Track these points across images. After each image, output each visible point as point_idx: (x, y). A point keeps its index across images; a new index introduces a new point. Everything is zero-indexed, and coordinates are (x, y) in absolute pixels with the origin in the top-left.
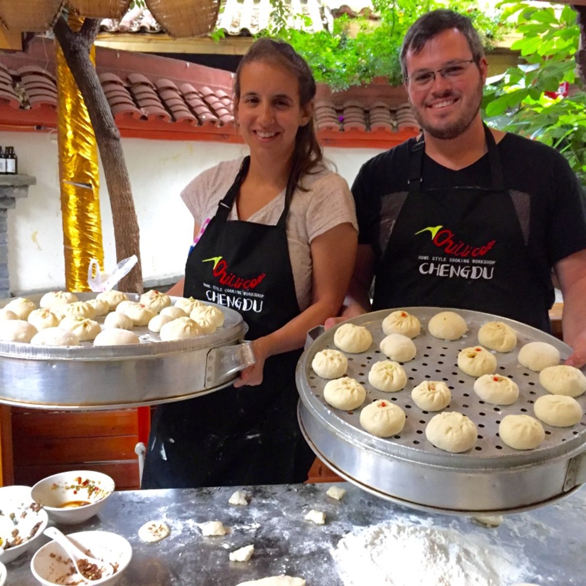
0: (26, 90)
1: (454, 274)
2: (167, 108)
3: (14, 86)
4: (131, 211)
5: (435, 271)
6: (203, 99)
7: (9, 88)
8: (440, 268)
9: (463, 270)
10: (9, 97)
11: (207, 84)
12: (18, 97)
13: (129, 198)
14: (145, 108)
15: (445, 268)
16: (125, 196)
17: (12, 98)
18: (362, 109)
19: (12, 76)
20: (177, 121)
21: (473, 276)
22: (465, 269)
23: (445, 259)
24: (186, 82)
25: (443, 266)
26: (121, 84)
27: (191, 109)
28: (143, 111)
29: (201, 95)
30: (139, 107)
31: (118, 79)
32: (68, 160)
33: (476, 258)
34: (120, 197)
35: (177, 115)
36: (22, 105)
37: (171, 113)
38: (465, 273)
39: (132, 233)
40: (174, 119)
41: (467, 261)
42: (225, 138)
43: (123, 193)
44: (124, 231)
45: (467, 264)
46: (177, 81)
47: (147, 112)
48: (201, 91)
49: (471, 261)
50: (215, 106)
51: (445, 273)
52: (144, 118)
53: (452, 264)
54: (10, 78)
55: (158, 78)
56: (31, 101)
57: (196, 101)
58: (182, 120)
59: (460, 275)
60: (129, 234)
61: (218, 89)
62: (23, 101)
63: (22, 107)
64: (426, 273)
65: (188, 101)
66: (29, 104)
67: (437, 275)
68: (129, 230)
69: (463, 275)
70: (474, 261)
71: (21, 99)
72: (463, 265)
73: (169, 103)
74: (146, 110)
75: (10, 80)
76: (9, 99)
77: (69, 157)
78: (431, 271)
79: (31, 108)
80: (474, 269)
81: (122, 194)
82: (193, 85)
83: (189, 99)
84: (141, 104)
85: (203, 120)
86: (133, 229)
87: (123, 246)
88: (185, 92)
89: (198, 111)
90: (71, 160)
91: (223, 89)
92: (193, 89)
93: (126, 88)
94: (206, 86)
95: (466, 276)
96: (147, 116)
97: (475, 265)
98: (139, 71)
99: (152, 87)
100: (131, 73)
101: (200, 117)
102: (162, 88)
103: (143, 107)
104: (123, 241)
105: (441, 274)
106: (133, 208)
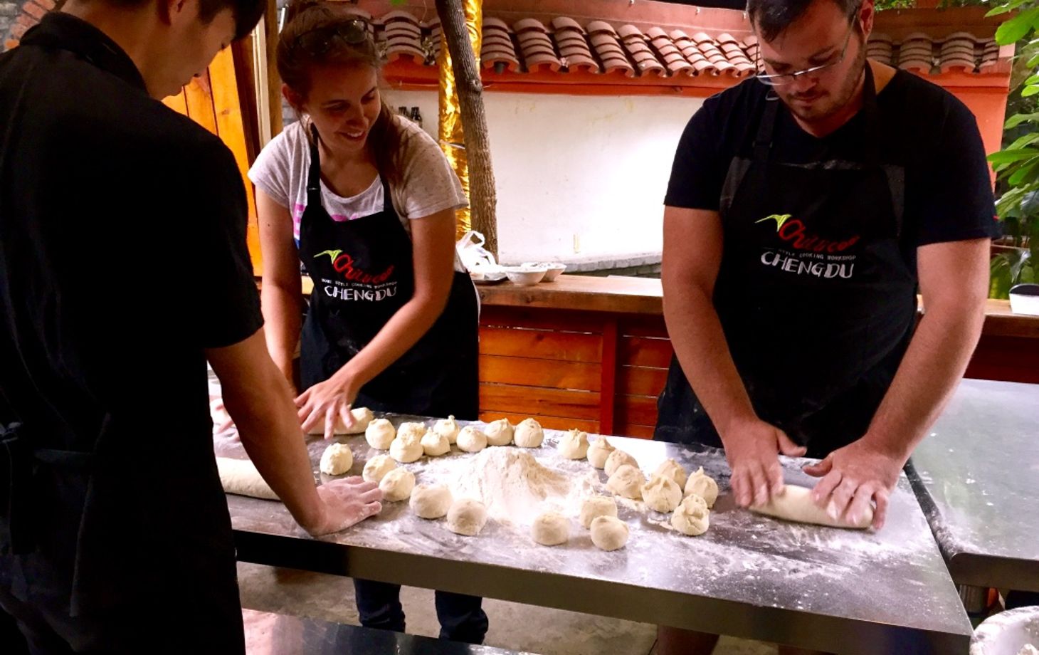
0: (434, 44)
1: (804, 271)
2: (596, 56)
3: (422, 40)
4: (487, 171)
5: (780, 264)
6: (649, 44)
7: (417, 43)
8: (787, 261)
9: (815, 266)
10: (412, 52)
11: (659, 24)
12: (424, 52)
13: (486, 157)
14: (567, 58)
15: (793, 262)
16: (481, 155)
17: (416, 53)
18: (890, 43)
19: (422, 29)
20: (607, 72)
21: (828, 274)
22: (818, 266)
23: (793, 254)
24: (626, 23)
25: (790, 260)
26: (542, 31)
27: (629, 56)
28: (563, 61)
29: (646, 38)
30: (559, 57)
31: (540, 25)
32: (446, 118)
33: (831, 255)
34: (475, 156)
35: (607, 64)
36: (427, 61)
37: (600, 62)
38: (818, 270)
39: (486, 196)
40: (602, 69)
41: (820, 257)
42: (676, 90)
43: (479, 151)
44: (478, 194)
45: (820, 260)
46: (615, 22)
47: (568, 63)
48: (647, 33)
49: (825, 257)
50: (663, 51)
51: (791, 268)
52: (564, 69)
53: (801, 260)
54: (419, 31)
55: (590, 21)
56: (436, 56)
57: (638, 46)
58: (613, 70)
59: (811, 272)
60: (482, 197)
61: (674, 28)
62: (429, 57)
63: (427, 64)
64: (768, 263)
65: (627, 46)
66: (434, 60)
67: (782, 268)
68: (483, 193)
69: (815, 273)
70: (829, 258)
71: (427, 53)
72: (815, 261)
73: (600, 50)
74: (567, 60)
75: (418, 34)
76: (413, 54)
77: (446, 114)
78: (775, 263)
79: (436, 63)
80: (830, 267)
81: (477, 153)
82: (637, 25)
83: (629, 44)
84: (563, 53)
85: (642, 69)
86: (487, 192)
87: (476, 210)
88: (624, 35)
89: (638, 58)
90: (448, 119)
91: (681, 29)
92: (636, 31)
93: (548, 35)
94: (656, 26)
95: (819, 274)
96: (567, 66)
97: (831, 262)
98: (568, 13)
99: (580, 32)
100: (555, 17)
101: (639, 65)
102: (594, 32)
103: (565, 57)
104: (477, 205)
105: (788, 269)
106: (489, 168)
